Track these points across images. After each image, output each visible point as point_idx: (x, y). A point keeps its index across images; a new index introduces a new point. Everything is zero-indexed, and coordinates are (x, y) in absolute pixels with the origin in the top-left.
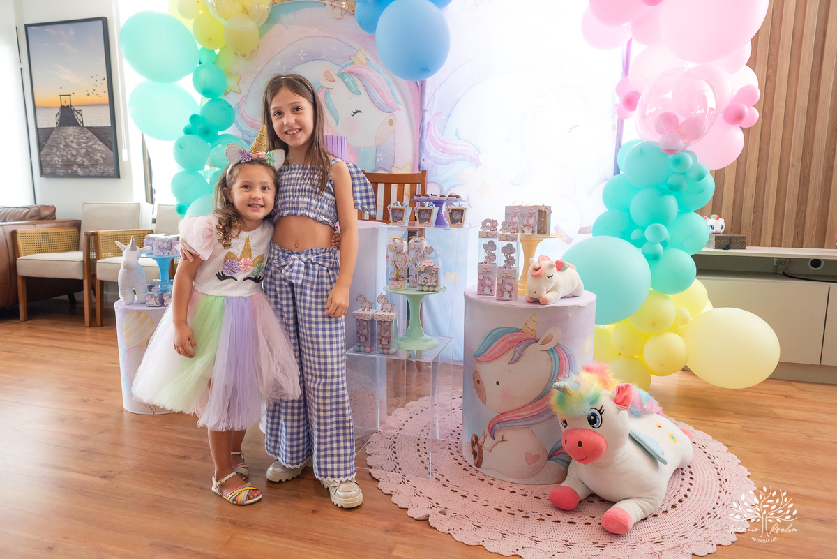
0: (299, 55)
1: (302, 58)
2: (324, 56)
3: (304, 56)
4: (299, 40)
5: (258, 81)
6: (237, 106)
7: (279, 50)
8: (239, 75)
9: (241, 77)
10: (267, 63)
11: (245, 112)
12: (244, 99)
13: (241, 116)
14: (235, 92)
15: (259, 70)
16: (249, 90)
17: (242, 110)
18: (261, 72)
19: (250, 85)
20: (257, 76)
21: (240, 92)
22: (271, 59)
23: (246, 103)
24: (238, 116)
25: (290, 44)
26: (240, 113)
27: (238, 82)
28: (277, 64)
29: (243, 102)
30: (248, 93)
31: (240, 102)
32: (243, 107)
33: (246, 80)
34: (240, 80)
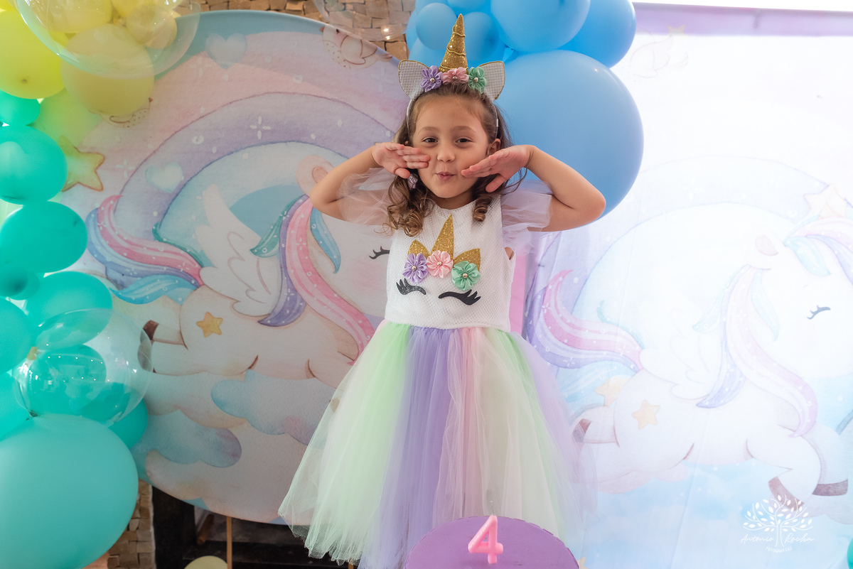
0: (254, 127)
1: (259, 134)
2: (313, 137)
3: (264, 132)
4: (253, 96)
5: (147, 171)
6: (93, 216)
7: (202, 111)
8: (98, 153)
9: (104, 159)
10: (173, 135)
11: (113, 228)
12: (112, 202)
13: (102, 235)
14: (90, 187)
15: (151, 147)
16: (125, 185)
17: (104, 224)
18: (154, 152)
19: (126, 176)
20: (145, 160)
21: (102, 189)
22: (183, 128)
23: (115, 210)
24: (96, 233)
25: (230, 103)
26: (101, 228)
27: (97, 168)
28: (197, 140)
29: (110, 208)
30: (122, 191)
31: (100, 208)
32: (109, 218)
33: (118, 166)
34: (101, 163)
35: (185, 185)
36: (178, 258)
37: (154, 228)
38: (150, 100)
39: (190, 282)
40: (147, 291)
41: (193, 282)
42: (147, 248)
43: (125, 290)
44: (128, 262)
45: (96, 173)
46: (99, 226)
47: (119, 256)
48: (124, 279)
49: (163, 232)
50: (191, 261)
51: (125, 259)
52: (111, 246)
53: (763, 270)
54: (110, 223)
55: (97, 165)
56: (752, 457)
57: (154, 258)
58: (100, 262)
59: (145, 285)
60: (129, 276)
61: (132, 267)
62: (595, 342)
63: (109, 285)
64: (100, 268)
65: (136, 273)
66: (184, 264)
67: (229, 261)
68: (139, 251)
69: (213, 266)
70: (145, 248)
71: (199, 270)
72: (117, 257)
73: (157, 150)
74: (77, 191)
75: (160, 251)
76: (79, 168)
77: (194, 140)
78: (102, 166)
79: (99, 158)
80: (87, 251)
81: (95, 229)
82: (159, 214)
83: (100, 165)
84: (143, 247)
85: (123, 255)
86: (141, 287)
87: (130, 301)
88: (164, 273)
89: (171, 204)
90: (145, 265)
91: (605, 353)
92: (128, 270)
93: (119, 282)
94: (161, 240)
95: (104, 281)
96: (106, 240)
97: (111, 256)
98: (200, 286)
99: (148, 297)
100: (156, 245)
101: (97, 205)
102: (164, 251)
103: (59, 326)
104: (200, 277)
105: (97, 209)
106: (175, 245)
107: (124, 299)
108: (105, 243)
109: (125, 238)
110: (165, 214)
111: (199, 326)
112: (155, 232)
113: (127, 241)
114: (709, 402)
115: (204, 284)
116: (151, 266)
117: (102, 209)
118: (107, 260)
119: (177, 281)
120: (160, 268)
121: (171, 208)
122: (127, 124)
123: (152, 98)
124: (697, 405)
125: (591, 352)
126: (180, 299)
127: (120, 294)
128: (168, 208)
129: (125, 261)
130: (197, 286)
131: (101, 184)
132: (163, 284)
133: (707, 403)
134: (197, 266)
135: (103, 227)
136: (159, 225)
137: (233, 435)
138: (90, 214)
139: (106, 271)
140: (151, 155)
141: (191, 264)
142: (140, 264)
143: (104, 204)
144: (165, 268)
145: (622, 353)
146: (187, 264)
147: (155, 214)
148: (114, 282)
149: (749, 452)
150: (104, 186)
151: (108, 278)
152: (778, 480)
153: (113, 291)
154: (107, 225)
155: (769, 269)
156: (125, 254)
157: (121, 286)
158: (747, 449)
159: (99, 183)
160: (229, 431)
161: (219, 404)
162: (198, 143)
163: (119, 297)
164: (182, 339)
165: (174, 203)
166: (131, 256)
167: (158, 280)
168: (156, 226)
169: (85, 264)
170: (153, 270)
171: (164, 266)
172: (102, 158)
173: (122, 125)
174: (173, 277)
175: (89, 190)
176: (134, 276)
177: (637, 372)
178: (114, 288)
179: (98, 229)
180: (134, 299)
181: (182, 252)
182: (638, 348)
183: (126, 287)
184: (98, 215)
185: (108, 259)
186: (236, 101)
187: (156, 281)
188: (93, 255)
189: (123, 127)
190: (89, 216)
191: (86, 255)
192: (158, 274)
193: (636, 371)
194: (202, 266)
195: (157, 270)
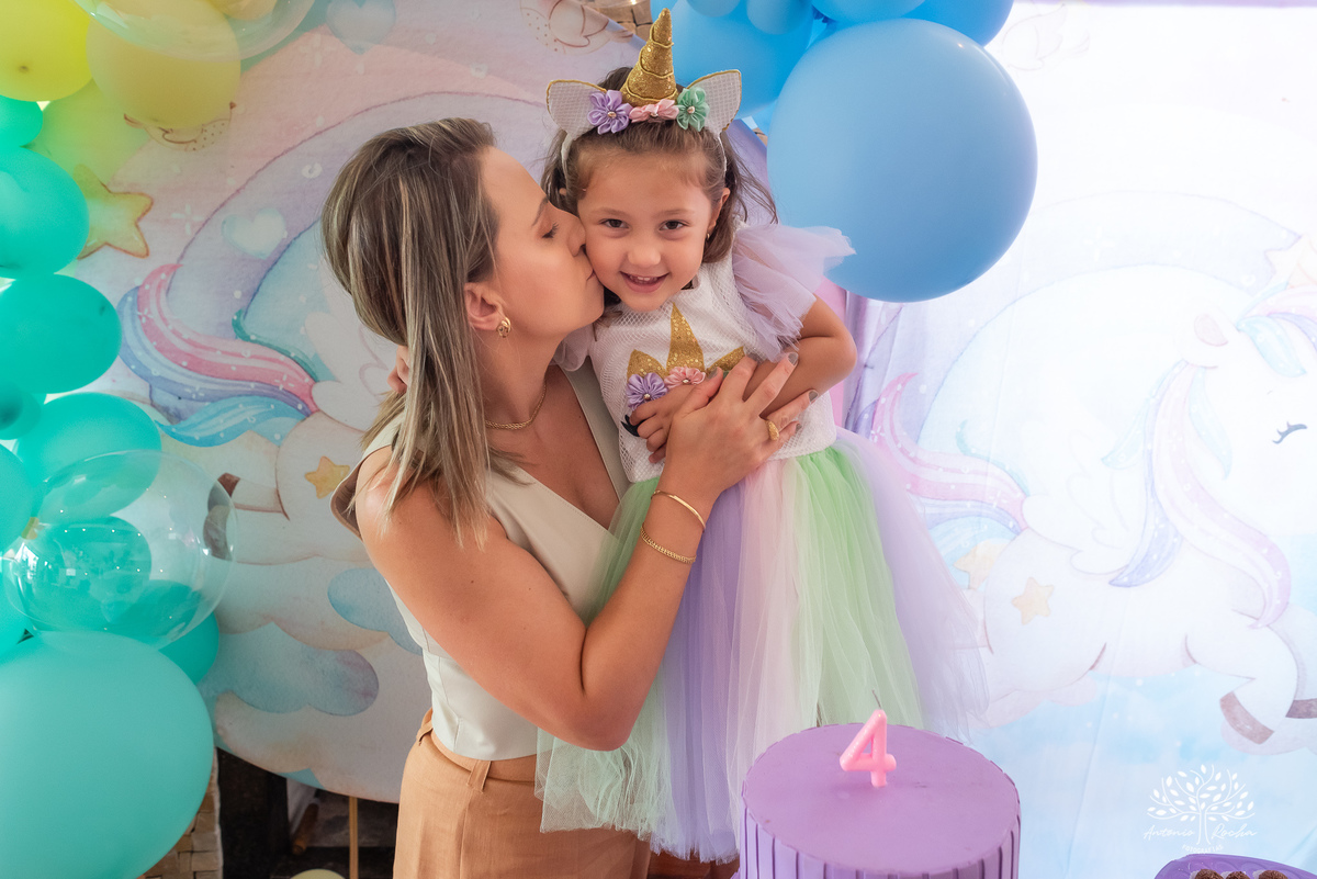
4: (404, 99)
5: (224, 222)
6: (130, 299)
7: (320, 122)
8: (142, 194)
9: (152, 203)
10: (270, 163)
11: (164, 320)
12: (163, 276)
13: (145, 331)
14: (125, 251)
15: (232, 183)
16: (186, 247)
17: (149, 312)
18: (238, 191)
19: (189, 231)
20: (222, 205)
21: (147, 254)
22: (287, 151)
23: (169, 289)
24: (135, 328)
25: (367, 110)
26: (144, 320)
27: (139, 219)
28: (310, 172)
29: (159, 287)
30: (182, 257)
31: (143, 286)
32: (158, 302)
33: (175, 215)
34: (147, 211)
35: (289, 246)
36: (276, 367)
37: (235, 318)
38: (232, 106)
39: (295, 407)
40: (221, 424)
41: (300, 407)
42: (224, 352)
43: (183, 424)
44: (190, 377)
45: (137, 226)
46: (140, 317)
47: (174, 366)
48: (181, 405)
49: (249, 326)
50: (297, 372)
51: (185, 371)
52: (160, 349)
53: (1206, 368)
54: (160, 312)
55: (140, 214)
56: (1195, 661)
57: (234, 368)
58: (141, 377)
59: (215, 416)
60: (191, 399)
61: (196, 383)
62: (953, 487)
63: (156, 416)
64: (139, 388)
65: (202, 394)
66: (285, 378)
67: (362, 371)
68: (208, 357)
69: (334, 379)
70: (219, 353)
71: (311, 387)
72: (170, 368)
73: (243, 187)
74: (104, 258)
75: (246, 357)
76: (107, 218)
77: (305, 172)
78: (148, 215)
79: (145, 201)
80: (118, 360)
81: (133, 321)
82: (243, 295)
83: (144, 214)
84: (215, 350)
85: (181, 365)
86: (211, 417)
87: (191, 441)
88: (251, 394)
89: (265, 277)
90: (218, 380)
91: (969, 504)
92: (188, 390)
93: (172, 411)
94: (246, 338)
95: (147, 409)
96: (151, 339)
97: (159, 366)
98: (312, 413)
99: (222, 435)
100: (238, 346)
101: (138, 282)
102: (252, 357)
103: (80, 480)
104: (312, 398)
105: (138, 288)
106: (269, 346)
107: (181, 439)
108: (149, 345)
109: (186, 336)
110: (254, 295)
111: (309, 480)
112: (237, 325)
113: (189, 342)
114: (1130, 577)
115: (319, 410)
116: (230, 381)
117: (147, 287)
118: (154, 374)
119: (272, 406)
120: (244, 386)
121: (264, 284)
122: (192, 145)
123: (234, 102)
124: (1111, 583)
125: (946, 502)
126: (277, 437)
127: (174, 430)
128: (260, 285)
129: (183, 374)
130: (307, 414)
131: (146, 246)
132: (248, 412)
133: (1126, 580)
134: (307, 380)
135: (147, 318)
136: (243, 313)
137: (365, 660)
138: (126, 296)
139: (151, 392)
140: (233, 196)
141: (297, 376)
142: (210, 378)
143: (148, 280)
144: (252, 385)
145: (995, 504)
146: (291, 377)
147: (238, 294)
148: (165, 410)
149: (1189, 654)
150: (150, 248)
151: (153, 405)
152: (1234, 697)
153: (161, 425)
154: (155, 315)
155: (1215, 367)
156: (185, 364)
157: (175, 416)
158: (1187, 650)
159: (141, 245)
160: (358, 655)
161: (342, 609)
162: (312, 176)
163: (173, 435)
164: (280, 502)
165: (270, 276)
166: (195, 365)
167: (241, 406)
168: (239, 317)
169: (114, 381)
170: (231, 388)
171: (251, 381)
172: (148, 202)
173: (184, 146)
174: (266, 399)
175: (124, 255)
176: (198, 400)
177: (1018, 534)
178: (164, 421)
179: (138, 322)
180: (197, 438)
181: (282, 358)
182: (1019, 495)
183: (185, 419)
184: (138, 297)
185: (155, 372)
186: (376, 107)
187: (236, 406)
188: (129, 365)
189: (186, 150)
190: (124, 299)
191: (118, 366)
192: (240, 396)
193: (1017, 531)
194: (315, 380)
195: (239, 388)
